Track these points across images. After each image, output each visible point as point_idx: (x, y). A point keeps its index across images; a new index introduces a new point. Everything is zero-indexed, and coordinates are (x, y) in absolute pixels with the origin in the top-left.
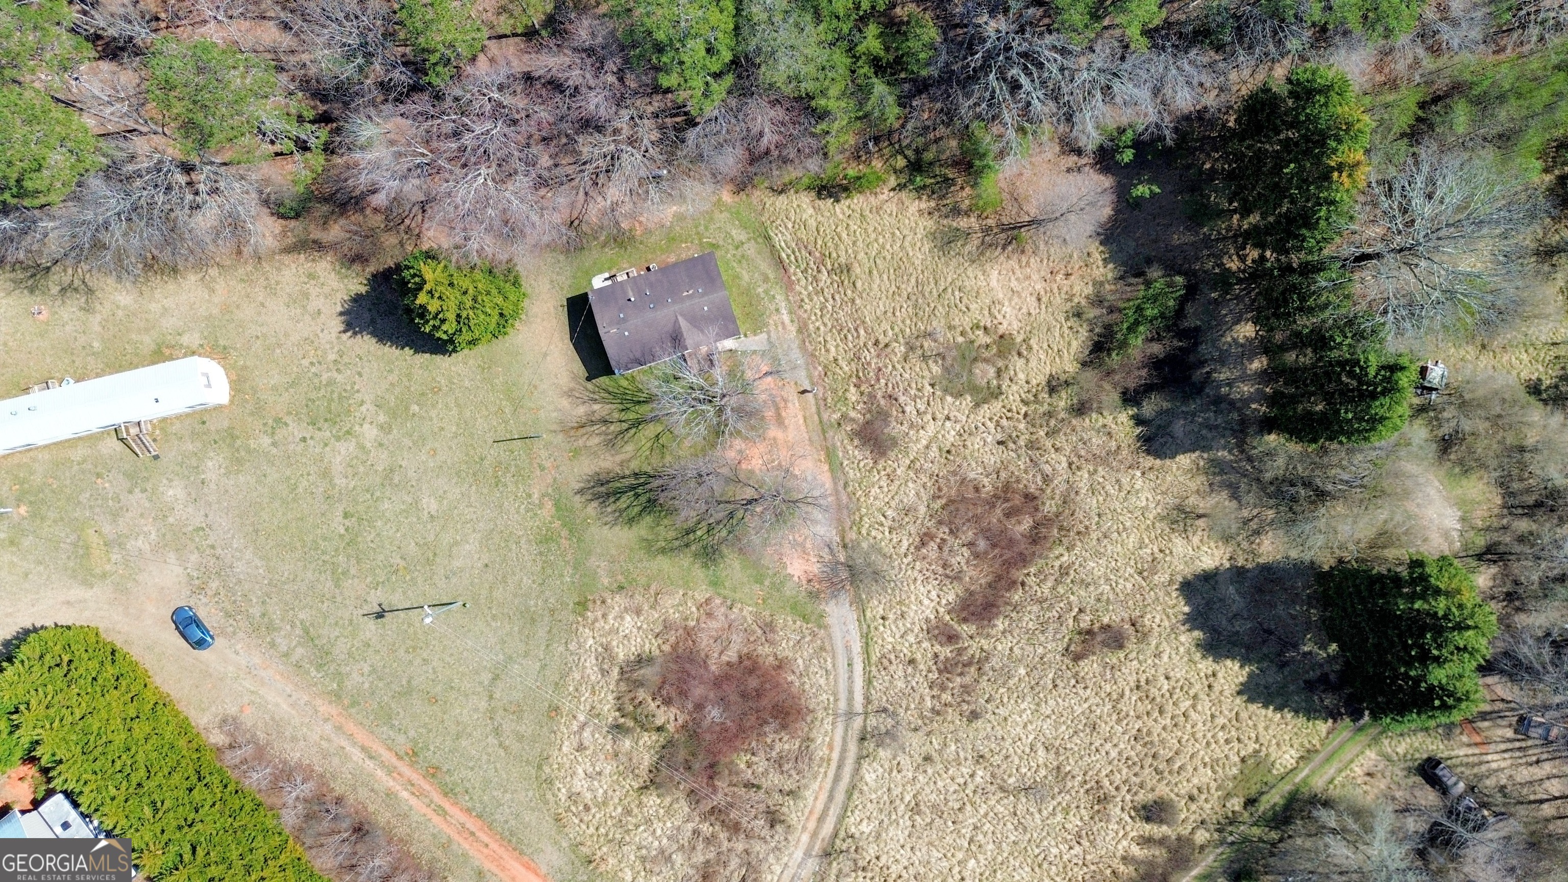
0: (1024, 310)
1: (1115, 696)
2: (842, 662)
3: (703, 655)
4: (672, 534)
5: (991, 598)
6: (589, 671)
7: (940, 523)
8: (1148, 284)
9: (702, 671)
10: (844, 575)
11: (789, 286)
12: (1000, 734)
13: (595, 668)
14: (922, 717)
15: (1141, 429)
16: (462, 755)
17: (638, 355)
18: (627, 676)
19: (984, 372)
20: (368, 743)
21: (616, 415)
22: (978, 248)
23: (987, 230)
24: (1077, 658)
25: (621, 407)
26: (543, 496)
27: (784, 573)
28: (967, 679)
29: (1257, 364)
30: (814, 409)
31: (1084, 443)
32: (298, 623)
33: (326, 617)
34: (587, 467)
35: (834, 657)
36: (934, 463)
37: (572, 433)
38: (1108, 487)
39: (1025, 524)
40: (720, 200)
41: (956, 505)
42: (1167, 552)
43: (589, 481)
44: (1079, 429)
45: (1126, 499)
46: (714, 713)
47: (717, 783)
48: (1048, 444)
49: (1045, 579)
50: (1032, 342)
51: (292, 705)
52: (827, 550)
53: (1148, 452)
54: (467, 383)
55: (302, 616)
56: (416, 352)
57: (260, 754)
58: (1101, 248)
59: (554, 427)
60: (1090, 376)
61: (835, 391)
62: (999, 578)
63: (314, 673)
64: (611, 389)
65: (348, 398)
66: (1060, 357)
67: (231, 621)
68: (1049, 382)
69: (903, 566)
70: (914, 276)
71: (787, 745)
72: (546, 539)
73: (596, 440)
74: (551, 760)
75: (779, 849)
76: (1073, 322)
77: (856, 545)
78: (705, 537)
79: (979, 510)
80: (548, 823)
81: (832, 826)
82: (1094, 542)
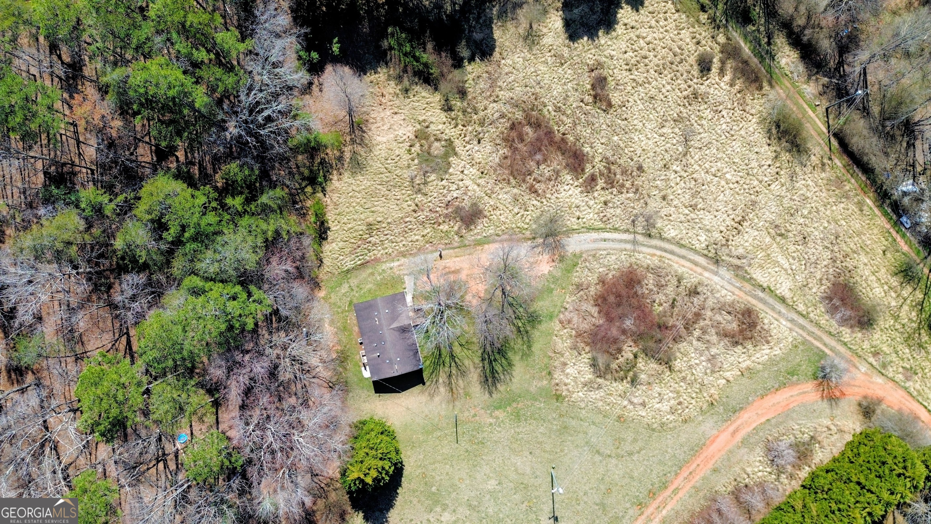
0: (402, 122)
1: (634, 84)
2: (603, 245)
3: (593, 327)
4: (520, 341)
5: (571, 154)
6: (598, 396)
7: (524, 181)
8: (391, 48)
9: (602, 329)
10: (551, 240)
11: (377, 260)
12: (652, 154)
13: (597, 392)
14: (639, 200)
15: (477, 58)
16: (643, 476)
17: (411, 353)
18: (602, 374)
19: (437, 148)
21: (447, 369)
22: (363, 147)
23: (353, 141)
24: (610, 105)
25: (442, 366)
26: (491, 416)
27: (547, 276)
28: (618, 171)
30: (451, 251)
31: (483, 92)
34: (476, 389)
35: (600, 250)
36: (488, 182)
37: (455, 396)
38: (510, 80)
39: (528, 130)
40: (323, 298)
41: (514, 170)
42: (551, 47)
43: (485, 388)
44: (474, 95)
46: (628, 323)
47: (670, 325)
48: (482, 114)
49: (562, 121)
50: (421, 119)
52: (535, 249)
53: (491, 55)
54: (421, 457)
56: (401, 486)
58: (368, 74)
59: (451, 406)
60: (444, 86)
61: (441, 238)
62: (559, 148)
64: (431, 371)
66: (431, 103)
68: (445, 111)
69: (548, 204)
70: (377, 186)
71: (650, 281)
72: (517, 416)
73: (460, 382)
74: (650, 423)
75: (712, 290)
76: (411, 94)
77: (534, 231)
78: (523, 321)
79: (518, 157)
80: (687, 427)
81: (700, 258)
82: (542, 90)
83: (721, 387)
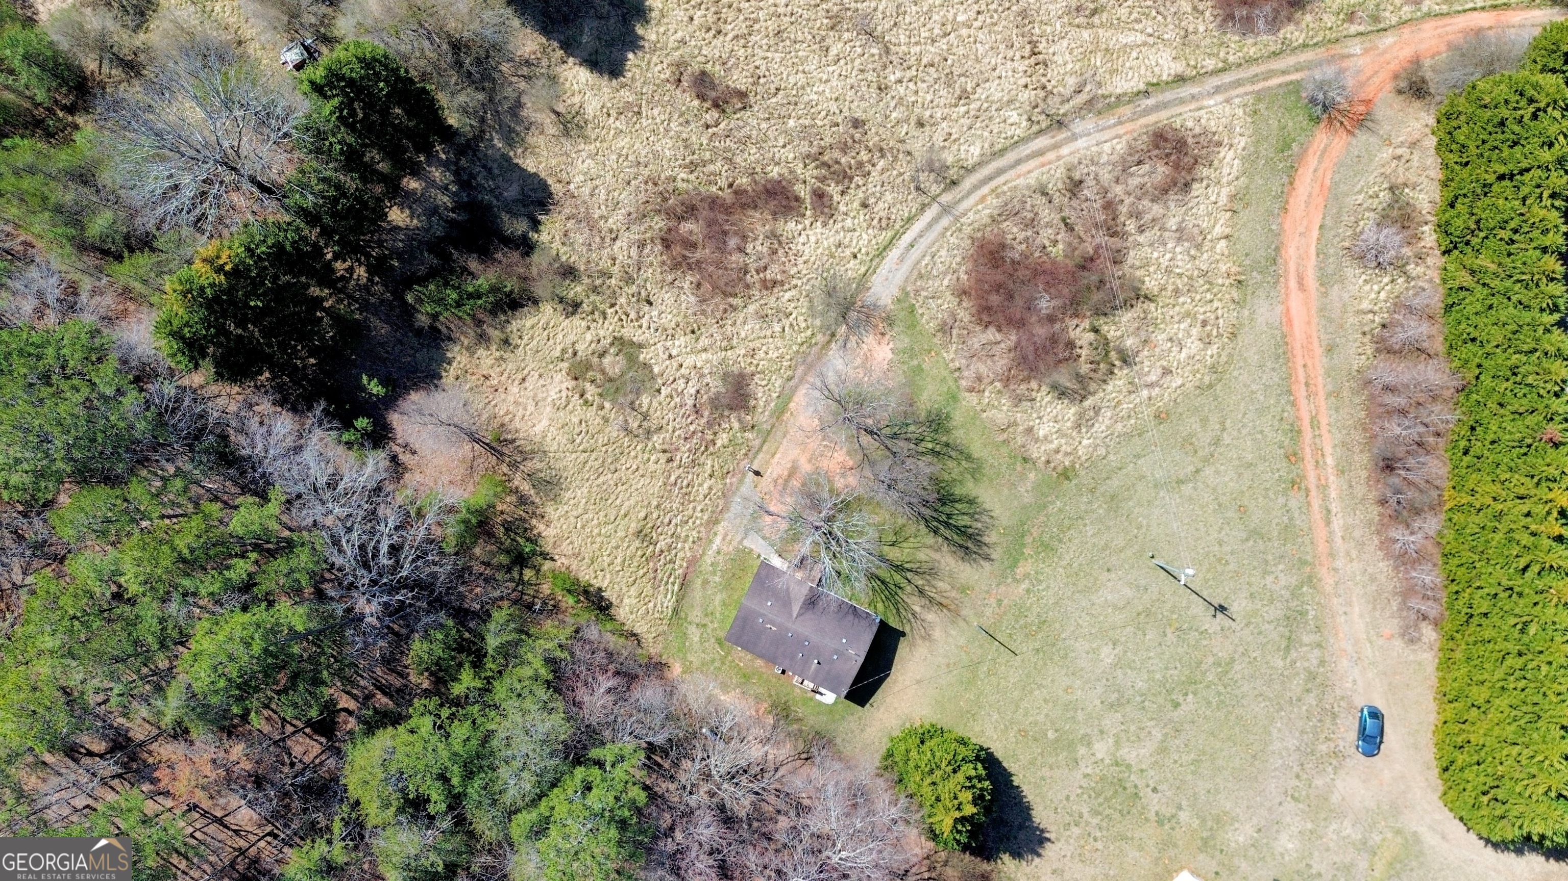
0: (542, 382)
1: (742, 41)
2: (915, 254)
3: (1012, 355)
4: (951, 464)
5: (763, 197)
6: (1107, 422)
7: (748, 287)
8: (435, 317)
9: (1024, 344)
10: (853, 315)
11: (693, 562)
12: (851, 93)
13: (1101, 419)
14: (896, 159)
15: (540, 217)
16: (1259, 449)
17: (851, 617)
18: (1083, 392)
19: (613, 365)
20: (1321, 524)
21: (909, 589)
22: (532, 459)
23: (514, 465)
24: (743, 95)
25: (899, 591)
26: (1018, 581)
27: (896, 358)
28: (837, 154)
29: (412, 184)
30: (761, 456)
31: (590, 245)
32: (1288, 660)
33: (1264, 645)
34: (966, 572)
36: (711, 334)
37: (953, 607)
38: (603, 197)
39: (687, 227)
40: (684, 672)
41: (724, 288)
42: (605, 110)
43: (974, 560)
44: (584, 260)
45: (599, 177)
46: (1045, 304)
47: (1091, 252)
48: (616, 270)
49: (712, 174)
50: (558, 354)
51: (1350, 604)
52: (849, 345)
53: (550, 195)
54: (996, 716)
55: (1280, 663)
56: (1011, 775)
57: (1408, 592)
58: (444, 374)
59: (962, 623)
60: (540, 289)
61: (733, 454)
62: (744, 206)
63: (1312, 613)
64: (894, 611)
65: (1093, 789)
66: (548, 324)
67: (1336, 709)
68: (573, 314)
69: (805, 280)
70: (597, 482)
71: (1013, 231)
72: (1046, 548)
73: (940, 585)
74: (1197, 384)
75: (1092, 160)
76: (515, 340)
77: (824, 328)
78: (928, 439)
79: (711, 269)
80: (1244, 338)
81: (1037, 141)
82: (650, 167)
83: (1226, 253)
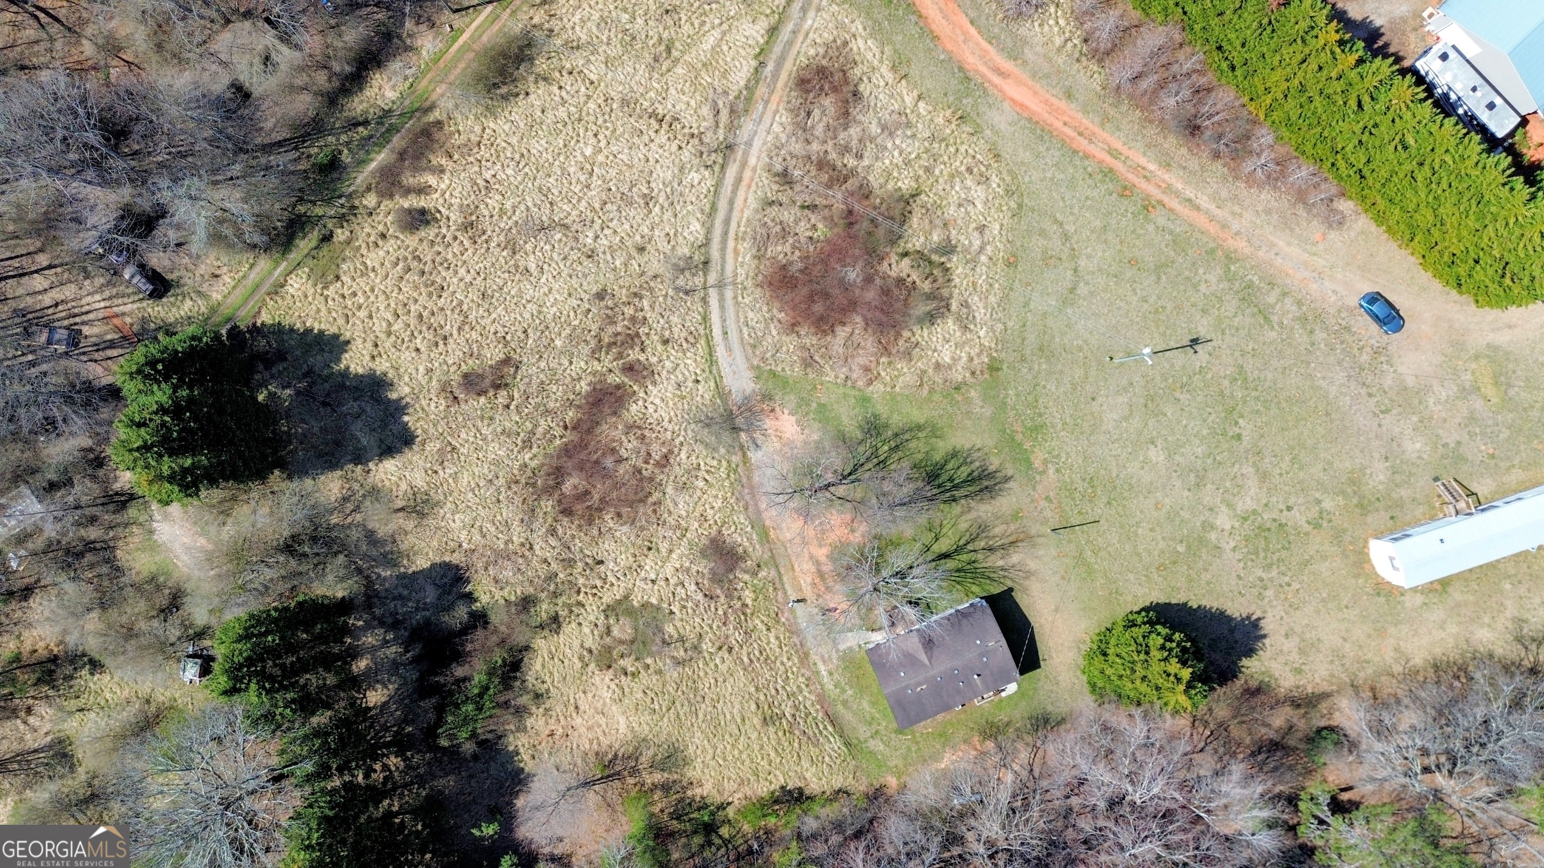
0: (590, 695)
1: (467, 328)
2: (733, 336)
3: (870, 330)
4: (913, 445)
5: (595, 411)
6: (981, 305)
7: (651, 479)
8: (474, 735)
9: (869, 316)
10: (740, 421)
11: (821, 699)
12: (574, 281)
13: (975, 308)
14: (651, 289)
15: (467, 590)
16: (1099, 210)
17: (965, 621)
18: (943, 303)
19: (623, 630)
20: (1194, 214)
21: (980, 556)
22: (641, 754)
23: (634, 772)
24: (507, 361)
25: (976, 565)
26: (1044, 472)
27: (798, 416)
28: (610, 330)
29: (361, 665)
30: (785, 579)
31: (519, 569)
32: (1276, 327)
33: (1249, 334)
34: (1004, 504)
35: (742, 339)
36: (662, 536)
37: (1022, 536)
38: (493, 529)
39: (568, 487)
40: (898, 778)
41: (638, 498)
42: (430, 472)
43: (1000, 490)
44: (526, 584)
45: (475, 519)
46: (853, 275)
47: (844, 207)
48: (554, 566)
49: (545, 434)
50: (580, 665)
51: (1272, 245)
52: (759, 442)
53: (457, 567)
54: (1131, 576)
55: (1273, 335)
56: (1185, 604)
57: (1301, 196)
58: (522, 765)
59: (1040, 540)
60: (520, 639)
61: (766, 598)
62: (589, 431)
63: (1255, 278)
64: (988, 581)
65: (1249, 553)
66: (550, 652)
67: (1344, 323)
68: (559, 627)
69: (683, 433)
70: (700, 720)
71: (779, 250)
72: (1037, 430)
73: (997, 531)
74: (1010, 214)
75: (777, 148)
76: (542, 688)
77: (730, 450)
78: (880, 444)
79: (614, 495)
80: (1006, 152)
81: (727, 175)
82: (501, 474)
83: (931, 108)
